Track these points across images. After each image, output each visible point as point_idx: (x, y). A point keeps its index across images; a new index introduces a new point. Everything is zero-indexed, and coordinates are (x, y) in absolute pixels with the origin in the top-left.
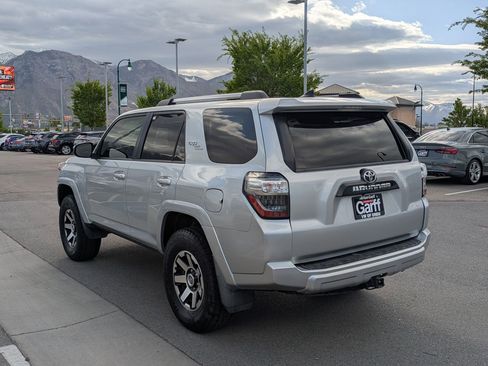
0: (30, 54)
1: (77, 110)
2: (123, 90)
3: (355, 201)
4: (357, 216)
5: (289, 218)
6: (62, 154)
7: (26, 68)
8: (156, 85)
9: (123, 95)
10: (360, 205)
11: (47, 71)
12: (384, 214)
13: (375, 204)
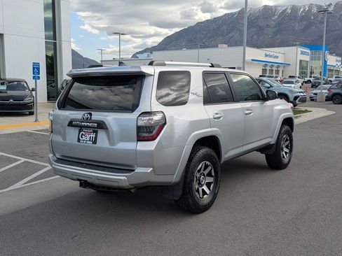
3: (80, 131)
4: (79, 140)
10: (82, 134)
12: (95, 144)
13: (92, 136)
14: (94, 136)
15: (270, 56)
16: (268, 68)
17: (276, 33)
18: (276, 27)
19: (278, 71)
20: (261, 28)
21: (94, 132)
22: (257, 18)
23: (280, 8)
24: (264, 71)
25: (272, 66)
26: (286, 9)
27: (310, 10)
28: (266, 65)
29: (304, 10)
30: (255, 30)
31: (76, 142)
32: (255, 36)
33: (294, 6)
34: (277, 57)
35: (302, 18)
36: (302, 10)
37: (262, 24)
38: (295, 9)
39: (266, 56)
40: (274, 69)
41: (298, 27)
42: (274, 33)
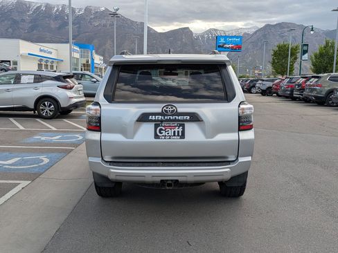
0: (268, 27)
1: (273, 63)
2: (305, 48)
3: (156, 126)
4: (156, 136)
5: (100, 131)
6: (251, 93)
7: (264, 36)
8: (327, 43)
9: (305, 52)
10: (161, 130)
11: (277, 37)
12: (184, 138)
13: (176, 130)
14: (180, 130)
15: (45, 51)
16: (43, 63)
17: (32, 28)
18: (31, 22)
19: (53, 66)
20: (15, 22)
21: (180, 125)
22: (11, 11)
23: (34, 4)
24: (40, 65)
25: (47, 61)
26: (41, 6)
27: (63, 11)
28: (41, 60)
29: (58, 10)
30: (9, 23)
31: (151, 139)
32: (10, 30)
33: (47, 4)
34: (51, 53)
35: (57, 18)
36: (56, 9)
37: (17, 18)
38: (49, 7)
39: (41, 50)
40: (49, 64)
41: (53, 25)
42: (30, 28)
